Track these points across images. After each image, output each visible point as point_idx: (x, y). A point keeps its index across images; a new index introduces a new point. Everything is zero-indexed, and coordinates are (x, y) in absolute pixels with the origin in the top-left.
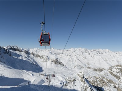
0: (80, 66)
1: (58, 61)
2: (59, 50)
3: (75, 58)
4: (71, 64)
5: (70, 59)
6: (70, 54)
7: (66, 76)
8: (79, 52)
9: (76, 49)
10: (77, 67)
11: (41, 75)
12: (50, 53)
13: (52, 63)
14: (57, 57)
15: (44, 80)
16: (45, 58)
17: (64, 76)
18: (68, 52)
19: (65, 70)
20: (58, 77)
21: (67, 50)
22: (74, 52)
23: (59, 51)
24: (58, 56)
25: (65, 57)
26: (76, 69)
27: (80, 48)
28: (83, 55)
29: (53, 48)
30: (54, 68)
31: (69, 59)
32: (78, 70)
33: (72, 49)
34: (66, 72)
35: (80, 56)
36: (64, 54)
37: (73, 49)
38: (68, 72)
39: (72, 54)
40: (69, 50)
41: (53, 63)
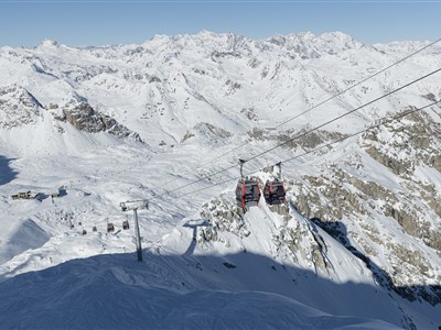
0: (211, 128)
1: (92, 112)
2: (87, 53)
3: (180, 91)
4: (164, 121)
5: (158, 98)
6: (151, 72)
7: (150, 186)
8: (200, 56)
9: (182, 42)
10: (197, 136)
11: (15, 197)
12: (40, 71)
13: (61, 130)
14: (81, 92)
15: (37, 221)
16: (15, 102)
17: (142, 187)
18: (138, 60)
19: (141, 158)
20: (108, 196)
21: (134, 47)
22: (173, 60)
23: (89, 58)
24: (85, 83)
25: (128, 86)
26: (194, 147)
27: (206, 34)
28: (221, 69)
29: (48, 43)
30: (77, 154)
31: (151, 95)
32: (205, 150)
33: (160, 42)
34: (148, 167)
35: (205, 77)
36: (120, 74)
37: (166, 38)
38: (156, 163)
39: (166, 67)
40: (146, 45)
41: (67, 125)
